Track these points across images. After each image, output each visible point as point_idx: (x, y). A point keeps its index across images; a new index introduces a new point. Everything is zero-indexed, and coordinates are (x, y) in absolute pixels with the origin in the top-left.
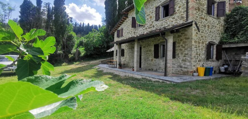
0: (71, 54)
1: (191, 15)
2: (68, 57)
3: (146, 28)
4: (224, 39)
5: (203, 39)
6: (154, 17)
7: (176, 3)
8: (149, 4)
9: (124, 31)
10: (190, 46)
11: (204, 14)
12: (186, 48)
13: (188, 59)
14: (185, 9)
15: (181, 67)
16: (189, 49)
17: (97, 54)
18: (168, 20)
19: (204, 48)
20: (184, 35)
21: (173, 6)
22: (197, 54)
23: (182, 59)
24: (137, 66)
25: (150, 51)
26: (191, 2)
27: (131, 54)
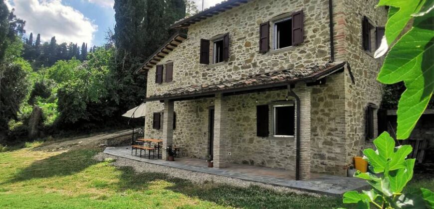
0: (17, 120)
1: (340, 51)
2: (7, 127)
3: (236, 68)
4: (389, 99)
5: (359, 98)
6: (255, 44)
7: (307, 20)
8: (243, 15)
9: (175, 68)
10: (340, 113)
11: (358, 49)
12: (332, 116)
13: (336, 141)
14: (328, 37)
15: (322, 157)
16: (338, 120)
17: (92, 121)
18: (290, 55)
19: (361, 117)
20: (327, 90)
21: (300, 27)
22: (352, 130)
23: (322, 141)
24: (220, 156)
25: (247, 119)
26: (339, 24)
27: (195, 124)
